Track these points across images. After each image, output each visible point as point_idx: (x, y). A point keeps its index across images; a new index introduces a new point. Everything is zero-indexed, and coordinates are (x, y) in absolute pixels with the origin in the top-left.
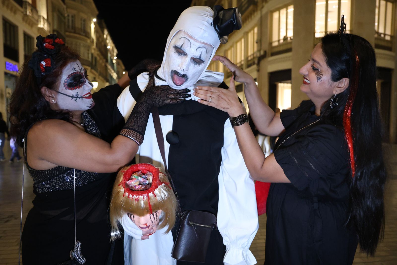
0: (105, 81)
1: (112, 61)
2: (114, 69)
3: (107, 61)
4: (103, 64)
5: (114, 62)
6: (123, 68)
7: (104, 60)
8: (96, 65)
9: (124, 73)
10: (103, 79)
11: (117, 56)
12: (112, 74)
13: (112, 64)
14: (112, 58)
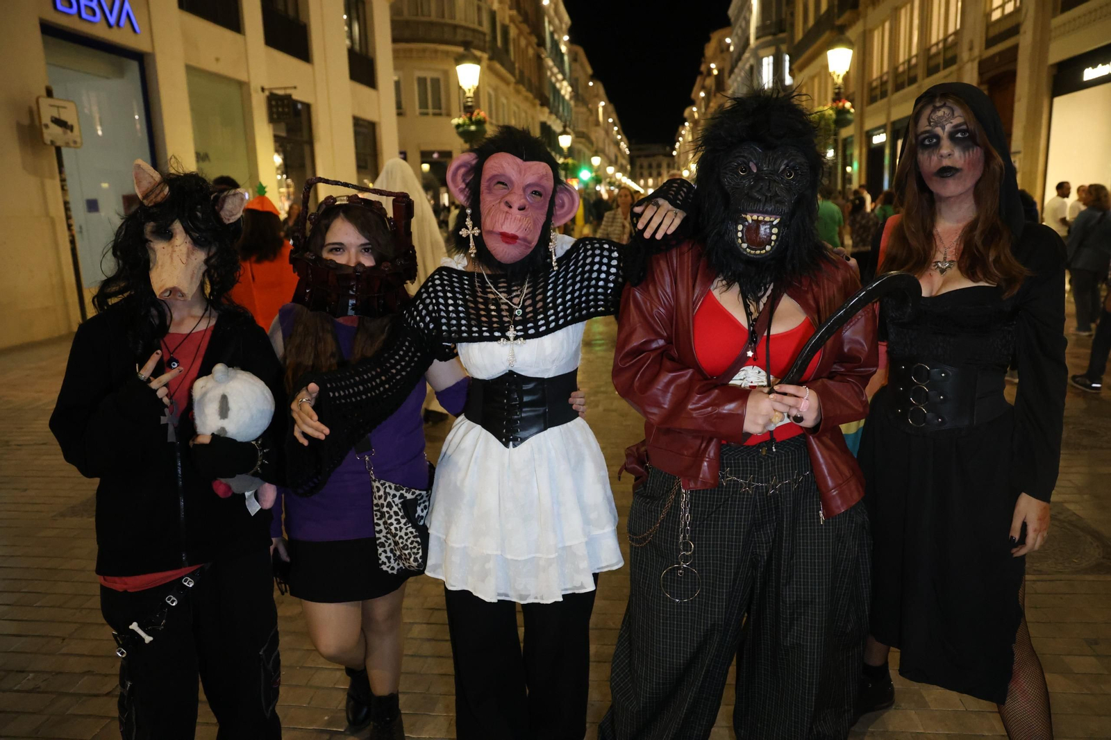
0: (537, 102)
1: (556, 45)
2: (562, 71)
3: (541, 43)
4: (531, 52)
5: (564, 49)
6: (590, 71)
7: (534, 40)
8: (507, 51)
9: (591, 84)
10: (530, 96)
11: (571, 31)
12: (558, 85)
13: (558, 56)
14: (556, 37)
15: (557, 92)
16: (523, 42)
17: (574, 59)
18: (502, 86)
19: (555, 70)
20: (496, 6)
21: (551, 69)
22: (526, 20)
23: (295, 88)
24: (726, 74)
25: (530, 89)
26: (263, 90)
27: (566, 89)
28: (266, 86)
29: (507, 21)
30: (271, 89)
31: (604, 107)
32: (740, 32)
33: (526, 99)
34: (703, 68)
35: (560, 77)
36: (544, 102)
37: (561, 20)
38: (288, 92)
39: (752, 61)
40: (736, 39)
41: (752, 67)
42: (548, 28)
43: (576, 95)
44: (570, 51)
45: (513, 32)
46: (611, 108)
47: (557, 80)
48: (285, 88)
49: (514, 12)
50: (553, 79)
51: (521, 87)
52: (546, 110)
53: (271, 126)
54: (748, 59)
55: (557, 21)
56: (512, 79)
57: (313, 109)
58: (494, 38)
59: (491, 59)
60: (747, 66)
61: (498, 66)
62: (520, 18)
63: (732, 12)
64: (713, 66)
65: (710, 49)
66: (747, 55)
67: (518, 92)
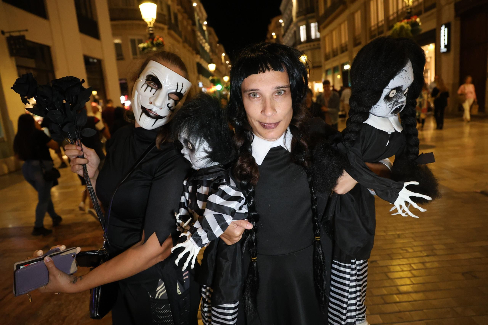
15: (203, 48)
16: (185, 23)
17: (210, 33)
18: (176, 44)
19: (202, 37)
20: (170, 2)
21: (199, 37)
22: (186, 12)
23: (27, 30)
24: (281, 37)
25: (190, 45)
26: (3, 33)
27: (207, 47)
28: (6, 30)
29: (176, 11)
30: (9, 32)
31: (224, 56)
32: (287, 16)
33: (189, 50)
34: (268, 36)
35: (204, 41)
36: (198, 53)
37: (202, 14)
38: (22, 33)
39: (295, 29)
40: (285, 20)
41: (295, 32)
42: (197, 18)
43: (212, 50)
44: (208, 30)
45: (180, 17)
46: (227, 57)
47: (203, 43)
48: (20, 31)
49: (179, 7)
50: (201, 42)
51: (186, 45)
52: (199, 56)
53: (13, 59)
54: (293, 28)
55: (200, 15)
56: (181, 40)
57: (52, 49)
58: (170, 19)
59: (169, 29)
60: (292, 32)
61: (173, 33)
62: (182, 10)
63: (282, 8)
64: (273, 34)
65: (272, 26)
66: (292, 26)
67: (184, 47)
